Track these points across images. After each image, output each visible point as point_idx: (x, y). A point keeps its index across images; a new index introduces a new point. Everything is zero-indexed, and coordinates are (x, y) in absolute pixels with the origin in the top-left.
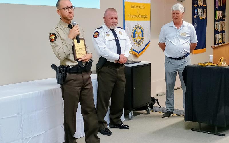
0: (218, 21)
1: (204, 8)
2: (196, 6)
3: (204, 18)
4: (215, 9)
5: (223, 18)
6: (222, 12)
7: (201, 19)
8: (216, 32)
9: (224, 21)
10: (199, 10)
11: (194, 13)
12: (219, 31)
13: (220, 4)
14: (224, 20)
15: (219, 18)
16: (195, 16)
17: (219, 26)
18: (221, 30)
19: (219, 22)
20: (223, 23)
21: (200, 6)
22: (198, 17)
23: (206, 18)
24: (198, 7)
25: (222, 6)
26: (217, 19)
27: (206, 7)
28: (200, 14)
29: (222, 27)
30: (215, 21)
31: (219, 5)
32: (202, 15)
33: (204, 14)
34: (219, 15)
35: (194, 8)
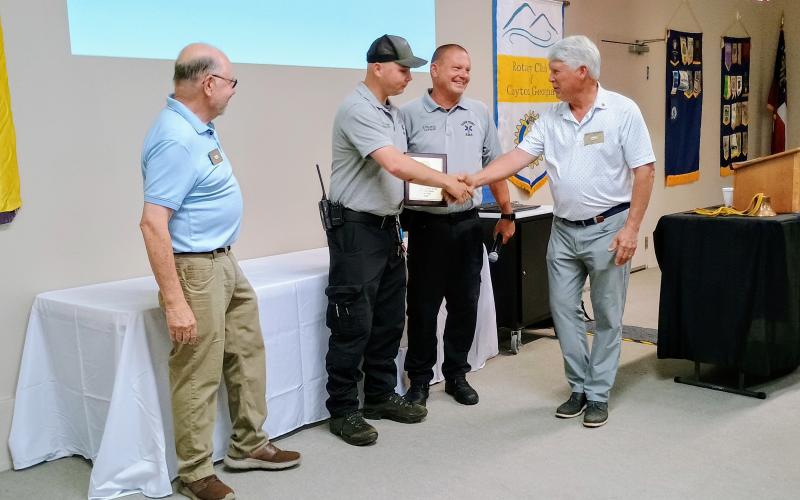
0: (730, 102)
1: (695, 69)
2: (675, 64)
3: (696, 95)
4: (724, 72)
5: (744, 95)
6: (740, 78)
7: (689, 97)
8: (726, 130)
9: (745, 103)
10: (684, 75)
11: (670, 81)
12: (733, 127)
13: (737, 59)
14: (746, 99)
15: (734, 93)
16: (674, 91)
17: (734, 114)
18: (738, 125)
19: (734, 105)
20: (744, 106)
21: (685, 63)
22: (680, 93)
23: (701, 95)
24: (682, 67)
25: (740, 62)
26: (728, 96)
27: (700, 68)
28: (686, 84)
29: (739, 117)
30: (724, 101)
31: (735, 61)
32: (691, 86)
33: (696, 85)
34: (733, 86)
35: (669, 69)
